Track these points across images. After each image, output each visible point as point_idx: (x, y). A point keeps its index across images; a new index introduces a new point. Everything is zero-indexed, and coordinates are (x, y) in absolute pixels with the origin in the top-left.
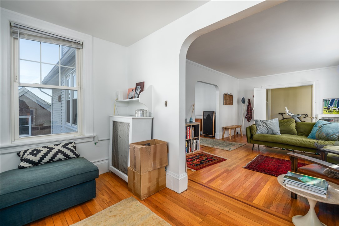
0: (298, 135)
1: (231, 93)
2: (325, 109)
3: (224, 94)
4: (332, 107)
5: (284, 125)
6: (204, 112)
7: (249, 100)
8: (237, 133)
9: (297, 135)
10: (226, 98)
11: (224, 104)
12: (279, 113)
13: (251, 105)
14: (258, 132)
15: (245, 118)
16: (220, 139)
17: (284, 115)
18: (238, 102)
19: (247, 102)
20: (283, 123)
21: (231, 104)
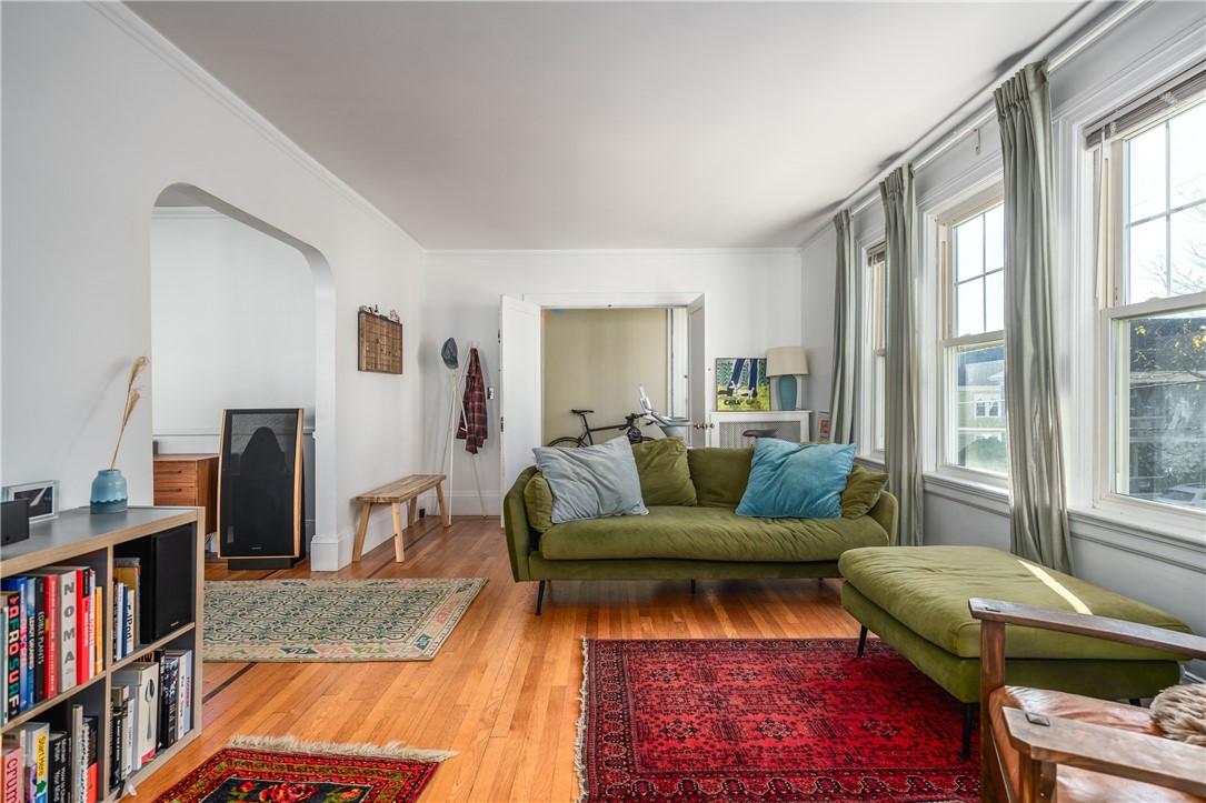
0: (704, 506)
1: (393, 313)
2: (721, 392)
3: (361, 312)
4: (739, 385)
5: (652, 465)
6: (230, 414)
7: (474, 352)
8: (422, 512)
9: (700, 505)
10: (369, 331)
11: (360, 369)
12: (574, 412)
13: (480, 373)
14: (560, 514)
15: (458, 437)
16: (340, 572)
17: (587, 415)
18: (424, 360)
19: (464, 359)
20: (648, 459)
21: (395, 367)
